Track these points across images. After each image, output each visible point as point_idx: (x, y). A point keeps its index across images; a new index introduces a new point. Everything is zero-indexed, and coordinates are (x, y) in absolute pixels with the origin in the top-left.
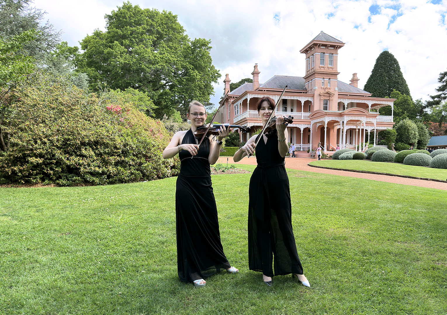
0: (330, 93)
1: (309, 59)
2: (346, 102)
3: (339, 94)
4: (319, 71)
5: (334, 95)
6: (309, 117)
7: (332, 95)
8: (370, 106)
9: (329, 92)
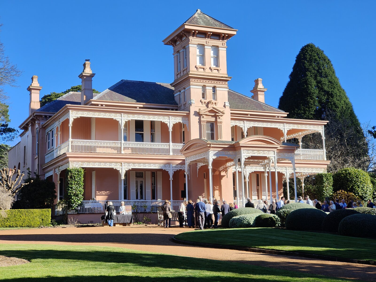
0: (217, 110)
1: (178, 54)
2: (246, 126)
3: (231, 113)
4: (196, 73)
5: (224, 113)
6: (181, 151)
7: (221, 114)
8: (285, 133)
9: (215, 109)
